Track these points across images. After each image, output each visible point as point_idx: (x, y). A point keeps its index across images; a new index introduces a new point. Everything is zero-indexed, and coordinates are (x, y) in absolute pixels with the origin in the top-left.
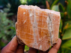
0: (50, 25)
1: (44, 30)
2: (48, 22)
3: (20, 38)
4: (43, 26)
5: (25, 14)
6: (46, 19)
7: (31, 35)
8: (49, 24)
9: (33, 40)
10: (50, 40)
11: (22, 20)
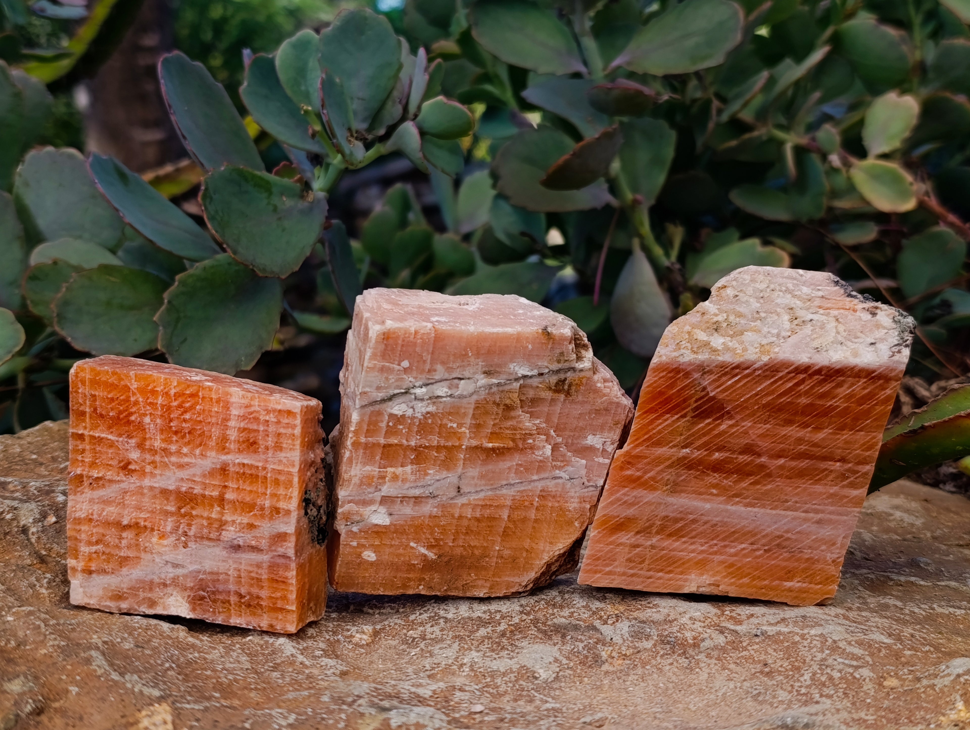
0: (441, 390)
1: (477, 427)
2: (421, 408)
3: (532, 575)
4: (453, 434)
5: (376, 549)
6: (400, 419)
7: (513, 508)
8: (434, 399)
9: (544, 495)
10: (554, 379)
11: (411, 567)
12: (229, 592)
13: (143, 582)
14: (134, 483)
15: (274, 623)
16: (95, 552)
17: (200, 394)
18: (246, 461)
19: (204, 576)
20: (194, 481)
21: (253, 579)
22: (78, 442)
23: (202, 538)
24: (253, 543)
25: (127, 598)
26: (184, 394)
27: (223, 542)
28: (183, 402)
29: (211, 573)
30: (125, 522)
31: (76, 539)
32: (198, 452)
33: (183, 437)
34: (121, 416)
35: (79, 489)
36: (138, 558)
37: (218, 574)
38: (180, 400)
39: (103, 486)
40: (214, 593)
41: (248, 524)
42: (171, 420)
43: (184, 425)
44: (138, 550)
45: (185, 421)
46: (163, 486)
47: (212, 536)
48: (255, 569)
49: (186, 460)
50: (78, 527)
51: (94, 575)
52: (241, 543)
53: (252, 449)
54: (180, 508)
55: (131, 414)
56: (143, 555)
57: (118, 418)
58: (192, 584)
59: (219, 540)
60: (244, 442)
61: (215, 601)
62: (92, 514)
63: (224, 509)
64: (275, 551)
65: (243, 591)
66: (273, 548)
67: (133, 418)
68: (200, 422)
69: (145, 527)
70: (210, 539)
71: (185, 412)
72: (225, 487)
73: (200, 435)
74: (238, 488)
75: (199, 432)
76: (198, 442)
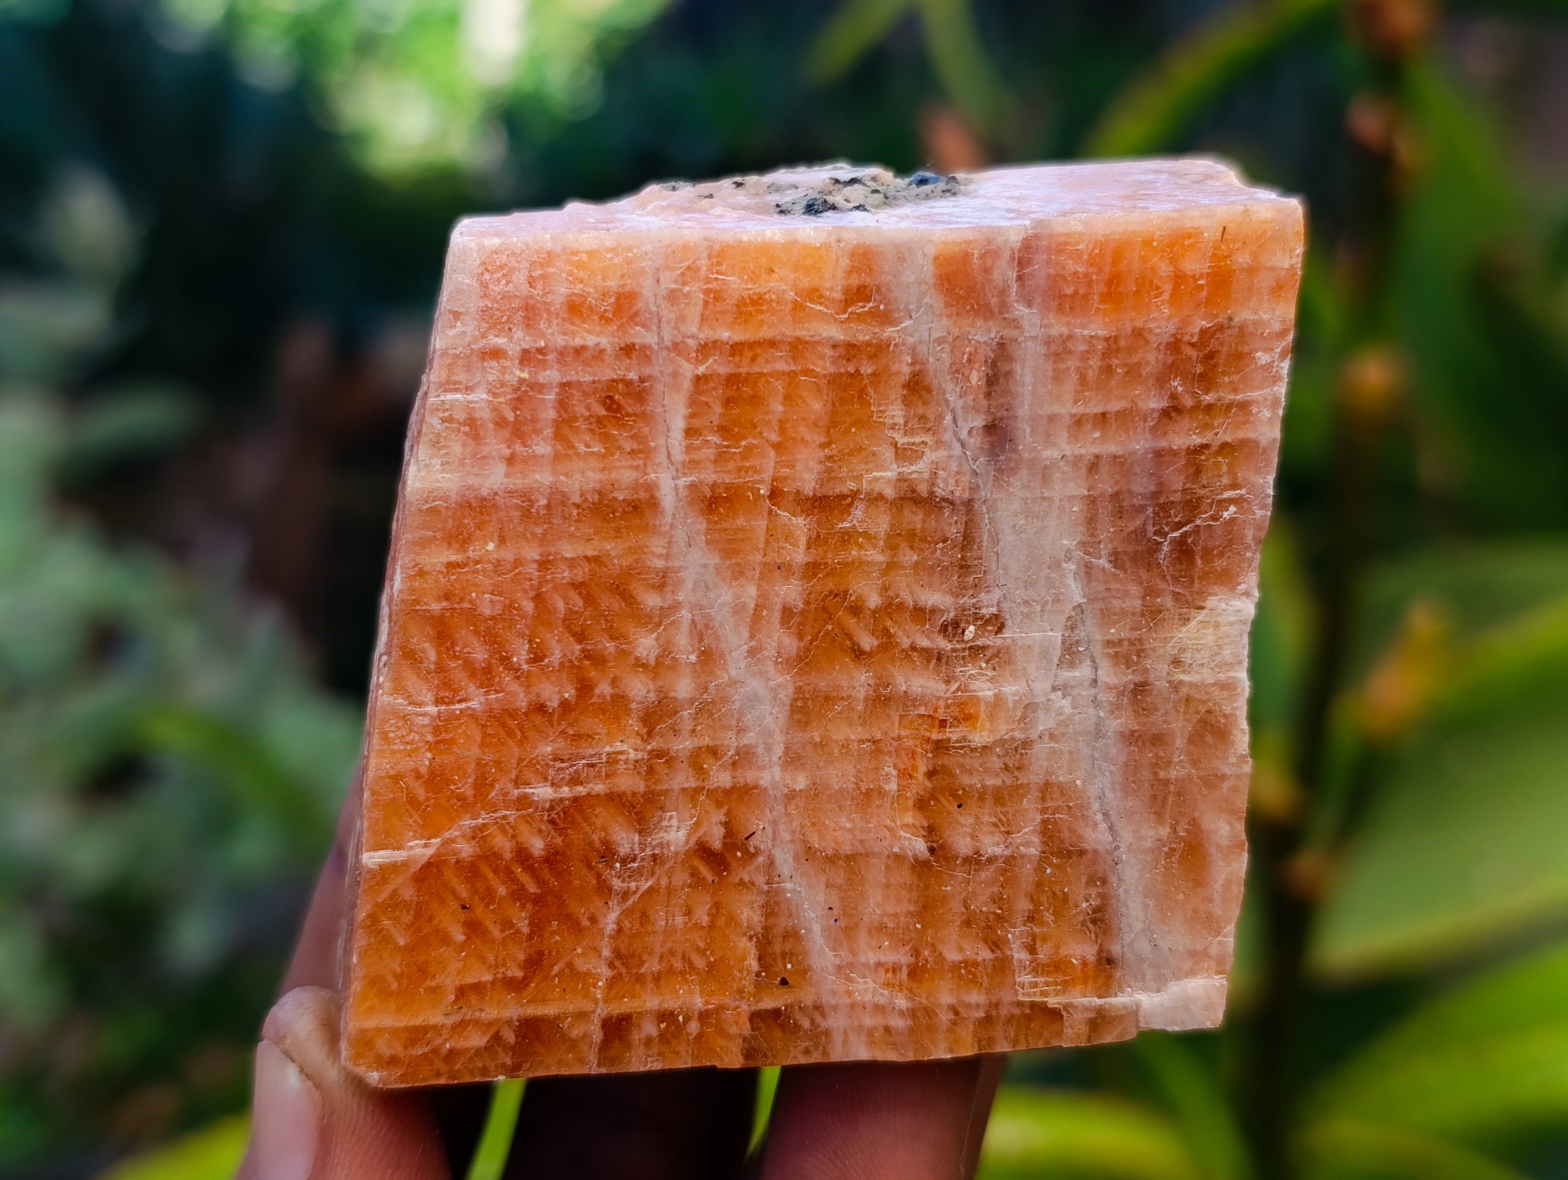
12: (1158, 454)
13: (1131, 768)
14: (774, 823)
15: (1266, 281)
16: (1031, 949)
17: (436, 607)
18: (678, 424)
19: (1105, 549)
20: (758, 607)
21: (1108, 371)
22: (636, 1036)
23: (964, 568)
24: (976, 377)
25: (1194, 824)
26: (440, 668)
27: (975, 489)
28: (468, 665)
29: (1091, 521)
30: (920, 846)
31: (988, 1021)
32: (651, 600)
33: (596, 658)
34: (532, 888)
35: (806, 1024)
36: (1046, 789)
37: (1092, 501)
38: (459, 676)
39: (793, 935)
40: (1163, 509)
41: (906, 402)
42: (541, 708)
43: (556, 656)
44: (1017, 791)
45: (537, 657)
46: (783, 719)
47: (954, 531)
48: (1072, 363)
49: (683, 640)
50: (945, 1017)
51: (1116, 949)
52: (979, 422)
53: (630, 407)
54: (859, 654)
55: (522, 855)
56: (1034, 776)
57: (537, 900)
58: (1135, 590)
59: (969, 503)
60: (606, 438)
61: (1192, 506)
62: (895, 969)
63: (854, 495)
64: (1003, 292)
65: (1155, 403)
66: (994, 301)
67: (537, 846)
68: (538, 598)
69: (931, 774)
70: (968, 540)
71: (505, 661)
72: (775, 494)
73: (590, 600)
74: (778, 447)
75: (578, 603)
76: (609, 602)
